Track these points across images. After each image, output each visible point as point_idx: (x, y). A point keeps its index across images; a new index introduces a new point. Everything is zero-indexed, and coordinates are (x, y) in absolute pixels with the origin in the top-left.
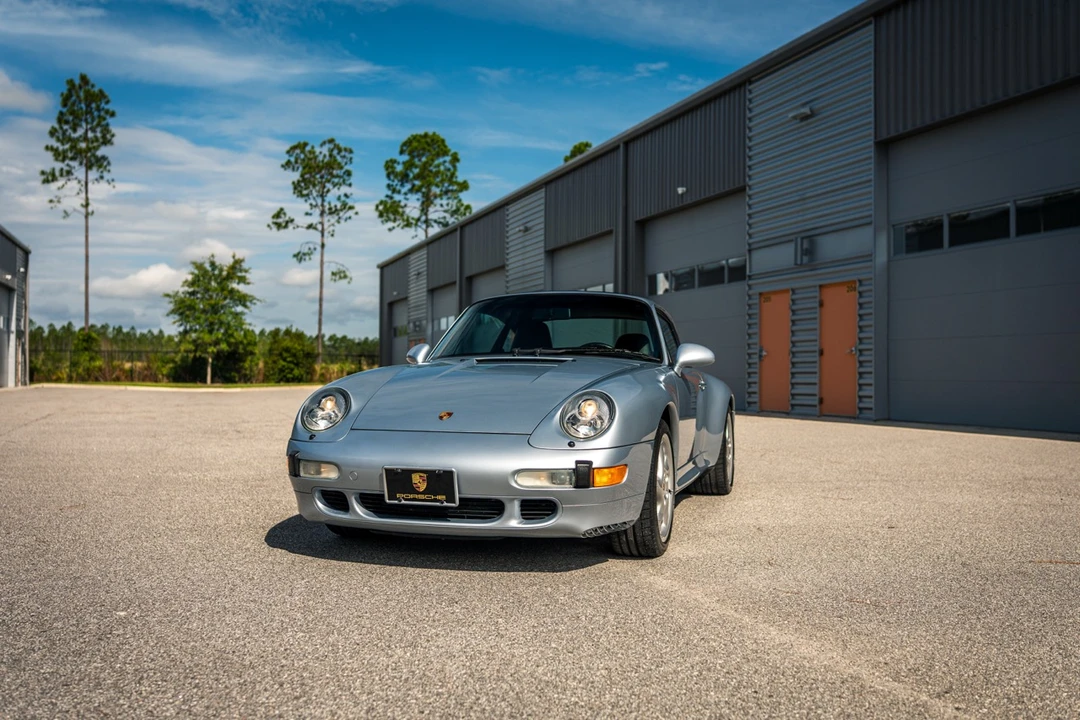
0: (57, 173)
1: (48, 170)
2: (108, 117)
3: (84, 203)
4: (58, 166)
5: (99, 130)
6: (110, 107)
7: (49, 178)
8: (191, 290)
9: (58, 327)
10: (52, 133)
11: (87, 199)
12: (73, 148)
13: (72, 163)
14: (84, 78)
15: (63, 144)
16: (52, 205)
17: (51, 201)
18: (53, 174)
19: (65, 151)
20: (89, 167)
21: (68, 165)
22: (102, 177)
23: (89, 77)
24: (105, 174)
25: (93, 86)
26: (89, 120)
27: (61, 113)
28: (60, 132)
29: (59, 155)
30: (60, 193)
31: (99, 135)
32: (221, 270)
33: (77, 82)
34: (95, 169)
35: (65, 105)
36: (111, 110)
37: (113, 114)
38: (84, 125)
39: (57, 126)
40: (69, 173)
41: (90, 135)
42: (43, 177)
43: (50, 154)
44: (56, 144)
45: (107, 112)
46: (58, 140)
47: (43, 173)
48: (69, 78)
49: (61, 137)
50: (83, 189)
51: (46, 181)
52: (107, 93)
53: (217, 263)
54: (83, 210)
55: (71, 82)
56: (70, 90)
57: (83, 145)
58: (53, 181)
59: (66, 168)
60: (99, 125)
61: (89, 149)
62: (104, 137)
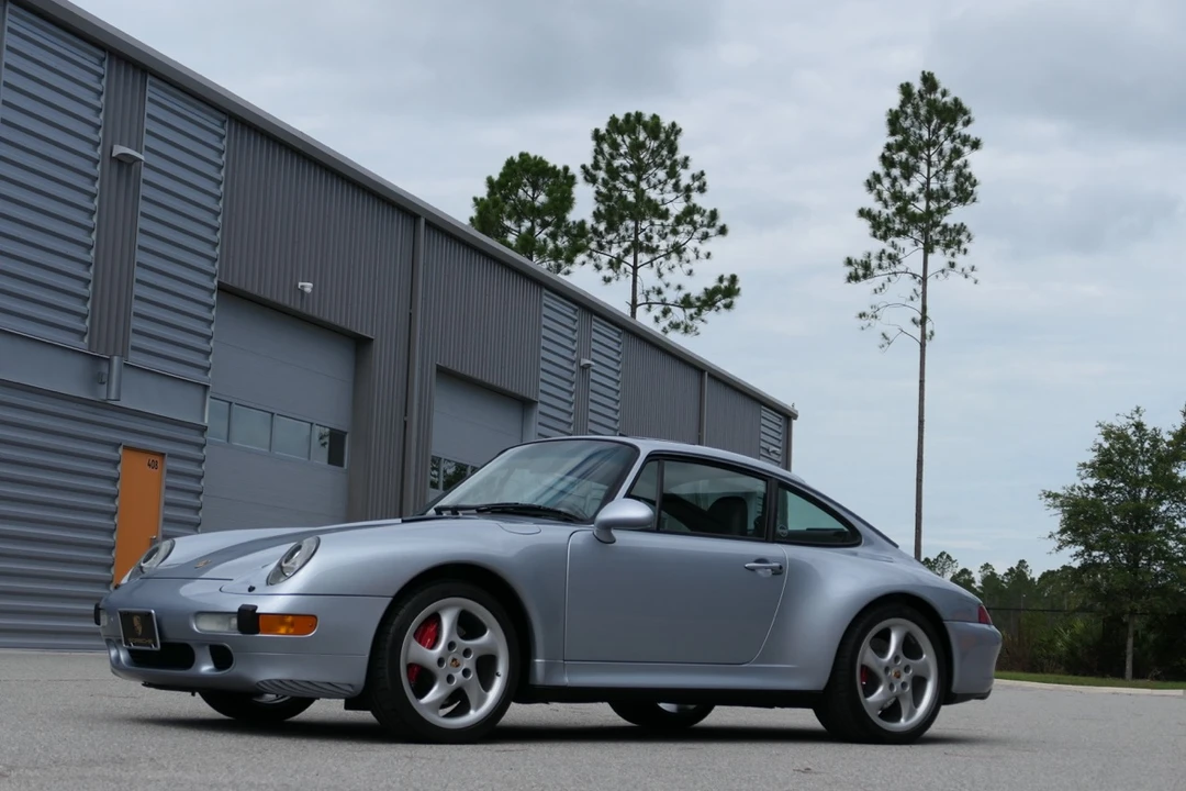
0: (874, 263)
1: (859, 256)
2: (966, 149)
3: (919, 317)
4: (878, 245)
5: (951, 175)
6: (971, 131)
7: (861, 271)
8: (1092, 482)
9: (1001, 570)
10: (873, 183)
11: (924, 308)
12: (901, 211)
13: (900, 242)
14: (929, 81)
15: (886, 207)
16: (864, 322)
17: (862, 315)
18: (866, 266)
19: (888, 220)
20: (928, 249)
21: (894, 245)
22: (952, 265)
23: (937, 77)
24: (960, 259)
25: (944, 94)
26: (934, 158)
27: (889, 147)
28: (886, 183)
29: (880, 227)
30: (878, 299)
31: (950, 184)
32: (1155, 440)
33: (917, 86)
34: (938, 250)
35: (893, 133)
36: (973, 137)
37: (976, 145)
38: (923, 166)
39: (881, 170)
40: (893, 259)
41: (935, 185)
42: (850, 269)
43: (865, 224)
44: (877, 207)
45: (965, 140)
46: (879, 196)
47: (849, 262)
48: (904, 82)
49: (886, 195)
50: (920, 290)
51: (853, 278)
52: (966, 104)
53: (1149, 428)
54: (917, 331)
55: (906, 89)
56: (903, 104)
57: (920, 206)
58: (865, 276)
59: (890, 250)
60: (949, 166)
61: (929, 213)
62: (959, 188)
